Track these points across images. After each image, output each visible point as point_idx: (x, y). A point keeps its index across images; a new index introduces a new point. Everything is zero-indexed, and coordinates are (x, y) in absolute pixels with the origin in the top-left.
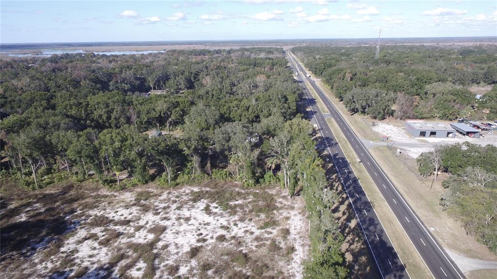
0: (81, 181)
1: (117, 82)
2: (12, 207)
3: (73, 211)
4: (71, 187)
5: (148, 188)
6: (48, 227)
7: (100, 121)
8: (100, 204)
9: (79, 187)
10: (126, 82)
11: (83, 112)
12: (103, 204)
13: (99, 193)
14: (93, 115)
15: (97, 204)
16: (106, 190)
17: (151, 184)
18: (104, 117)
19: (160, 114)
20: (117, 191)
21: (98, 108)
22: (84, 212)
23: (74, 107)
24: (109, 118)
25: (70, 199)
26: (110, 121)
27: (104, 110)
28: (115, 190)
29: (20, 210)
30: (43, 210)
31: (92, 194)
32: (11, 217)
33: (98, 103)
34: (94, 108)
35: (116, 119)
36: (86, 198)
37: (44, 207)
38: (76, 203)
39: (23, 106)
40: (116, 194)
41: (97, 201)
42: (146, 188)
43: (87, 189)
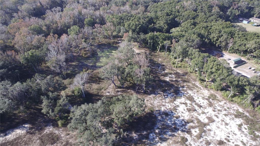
0: (191, 73)
1: (233, 9)
2: (166, 71)
3: (183, 87)
4: (187, 73)
5: (217, 93)
6: (174, 89)
7: (212, 40)
8: (194, 89)
9: (189, 75)
10: (239, 9)
11: (206, 33)
12: (195, 90)
13: (195, 83)
14: (210, 36)
15: (192, 89)
16: (199, 83)
17: (219, 92)
18: (215, 39)
19: (247, 49)
20: (203, 87)
21: (214, 32)
22: (187, 90)
23: (204, 28)
24: (217, 40)
25: (184, 80)
26: (217, 42)
27: (217, 35)
28: (203, 85)
29: (168, 74)
30: (174, 79)
31: (192, 82)
32: (165, 76)
33: (216, 29)
34: (212, 32)
35: (220, 42)
36: (190, 83)
37: (175, 78)
38: (186, 83)
39: (184, 19)
40: (202, 88)
41: (193, 87)
42: (216, 93)
43: (191, 78)
